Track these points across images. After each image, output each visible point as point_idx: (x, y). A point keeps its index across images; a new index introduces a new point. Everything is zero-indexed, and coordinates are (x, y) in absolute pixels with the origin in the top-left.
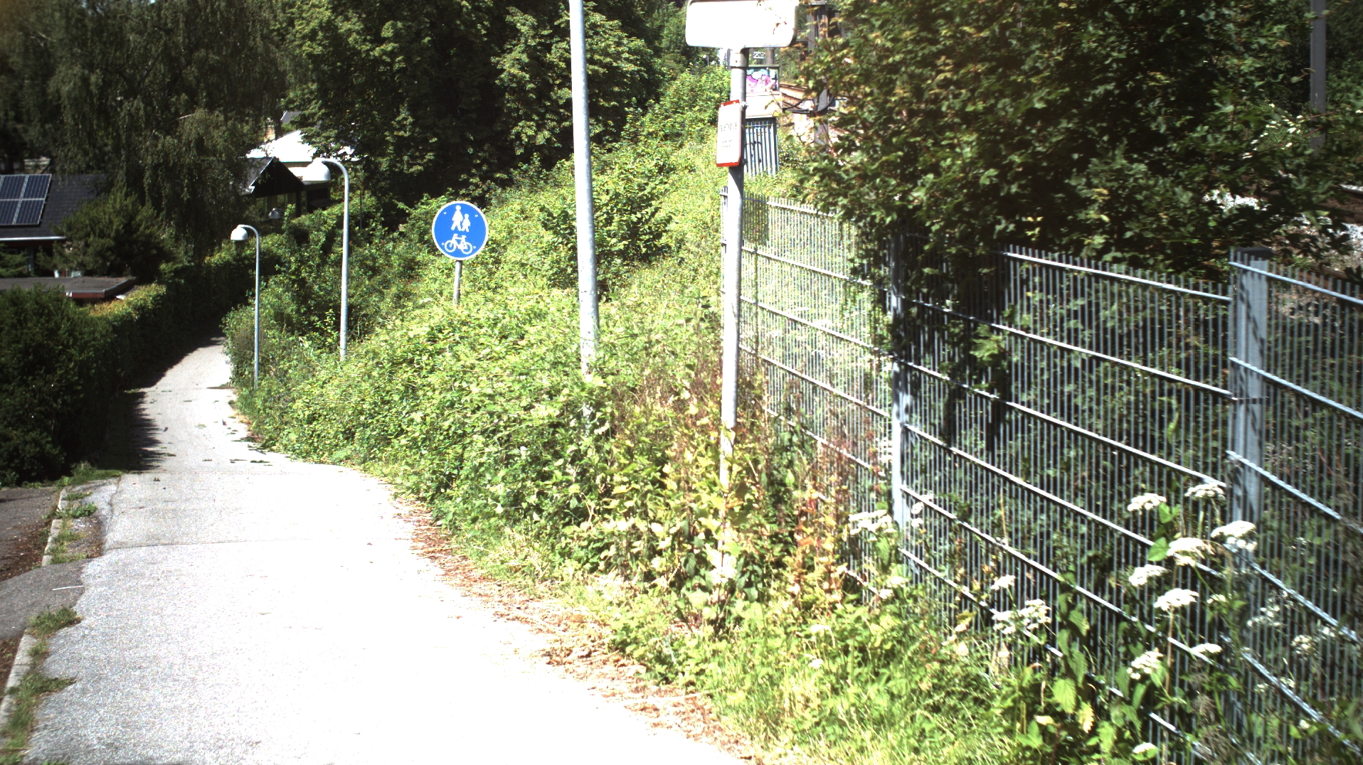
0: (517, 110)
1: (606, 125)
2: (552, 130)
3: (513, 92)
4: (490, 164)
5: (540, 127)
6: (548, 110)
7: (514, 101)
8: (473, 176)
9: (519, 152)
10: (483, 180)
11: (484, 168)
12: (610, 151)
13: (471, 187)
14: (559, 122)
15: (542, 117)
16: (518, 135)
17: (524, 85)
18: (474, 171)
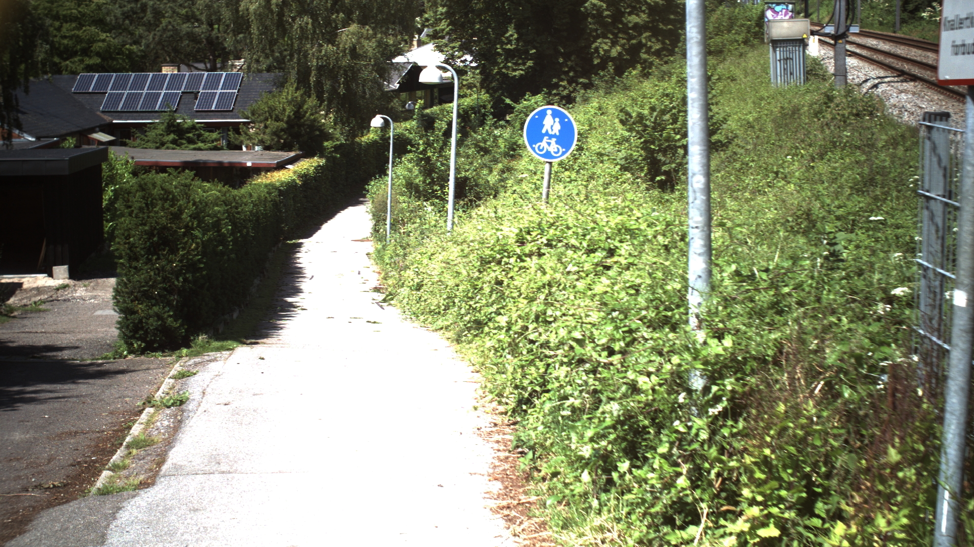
0: (596, 30)
1: (663, 43)
2: (623, 46)
3: (593, 16)
4: (575, 72)
5: (614, 43)
6: (620, 30)
7: (594, 24)
8: (562, 80)
9: (596, 62)
10: (570, 83)
11: (571, 74)
12: (666, 63)
13: (561, 89)
14: (629, 40)
15: (615, 35)
16: (597, 49)
17: (602, 12)
18: (563, 77)
